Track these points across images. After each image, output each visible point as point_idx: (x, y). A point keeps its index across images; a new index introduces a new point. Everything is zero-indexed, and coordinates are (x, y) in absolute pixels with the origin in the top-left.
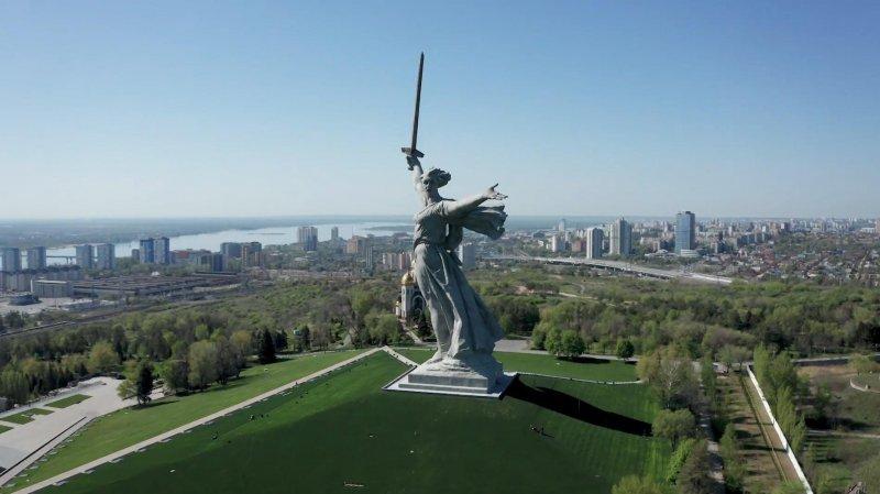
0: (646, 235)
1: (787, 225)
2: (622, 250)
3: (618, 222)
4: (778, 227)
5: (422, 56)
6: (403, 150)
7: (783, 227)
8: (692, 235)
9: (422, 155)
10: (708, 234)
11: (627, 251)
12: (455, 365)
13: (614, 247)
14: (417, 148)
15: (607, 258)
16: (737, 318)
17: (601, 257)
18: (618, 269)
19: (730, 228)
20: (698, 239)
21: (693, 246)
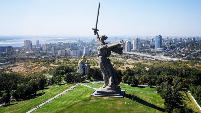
0: (145, 43)
1: (194, 39)
2: (137, 49)
3: (136, 39)
4: (191, 40)
5: (100, 3)
6: (93, 29)
7: (193, 40)
8: (161, 43)
9: (98, 31)
10: (166, 42)
11: (139, 48)
12: (110, 88)
13: (134, 48)
14: (97, 29)
15: (132, 51)
16: (182, 74)
17: (130, 51)
18: (136, 55)
19: (174, 41)
20: (163, 44)
21: (161, 47)
